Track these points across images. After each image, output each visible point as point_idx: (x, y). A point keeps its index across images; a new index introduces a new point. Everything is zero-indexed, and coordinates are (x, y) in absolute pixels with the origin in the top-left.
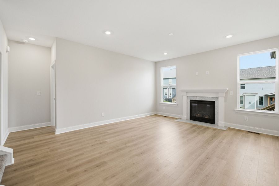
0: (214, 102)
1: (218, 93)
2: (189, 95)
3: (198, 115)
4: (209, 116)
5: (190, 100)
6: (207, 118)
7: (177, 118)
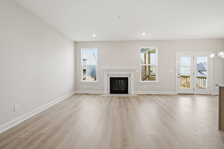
0: (128, 78)
1: (131, 71)
2: (109, 73)
3: (116, 89)
4: (123, 89)
5: (110, 78)
6: (122, 91)
7: (98, 94)
